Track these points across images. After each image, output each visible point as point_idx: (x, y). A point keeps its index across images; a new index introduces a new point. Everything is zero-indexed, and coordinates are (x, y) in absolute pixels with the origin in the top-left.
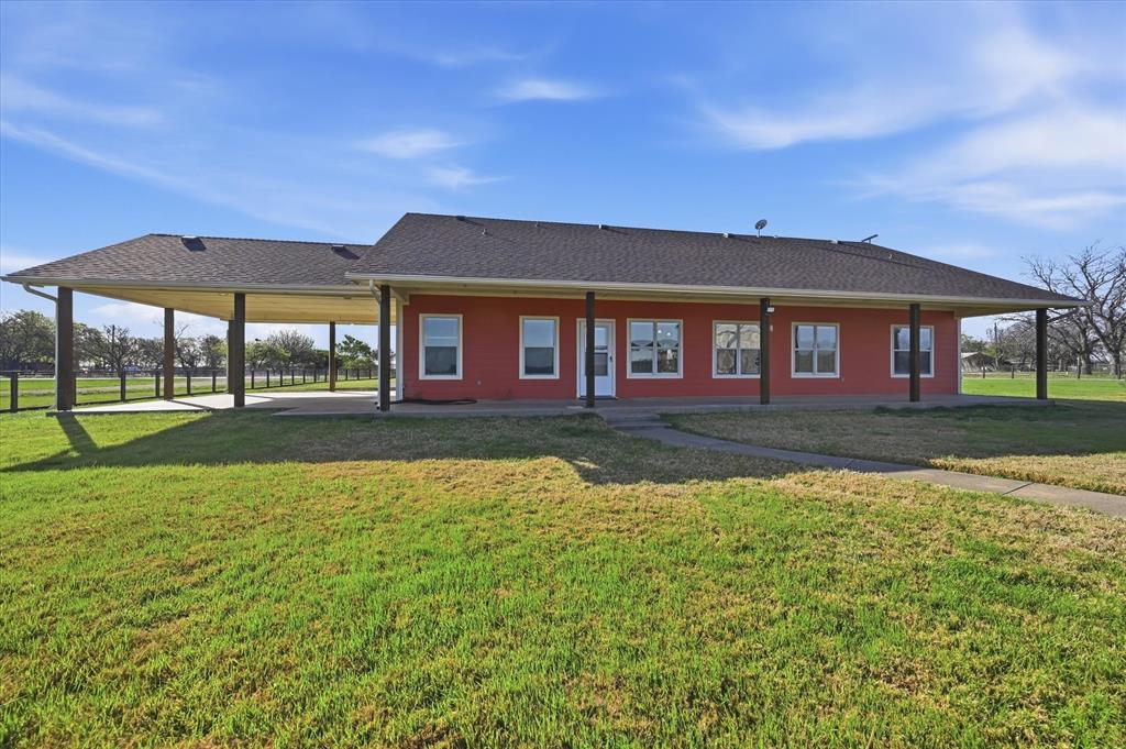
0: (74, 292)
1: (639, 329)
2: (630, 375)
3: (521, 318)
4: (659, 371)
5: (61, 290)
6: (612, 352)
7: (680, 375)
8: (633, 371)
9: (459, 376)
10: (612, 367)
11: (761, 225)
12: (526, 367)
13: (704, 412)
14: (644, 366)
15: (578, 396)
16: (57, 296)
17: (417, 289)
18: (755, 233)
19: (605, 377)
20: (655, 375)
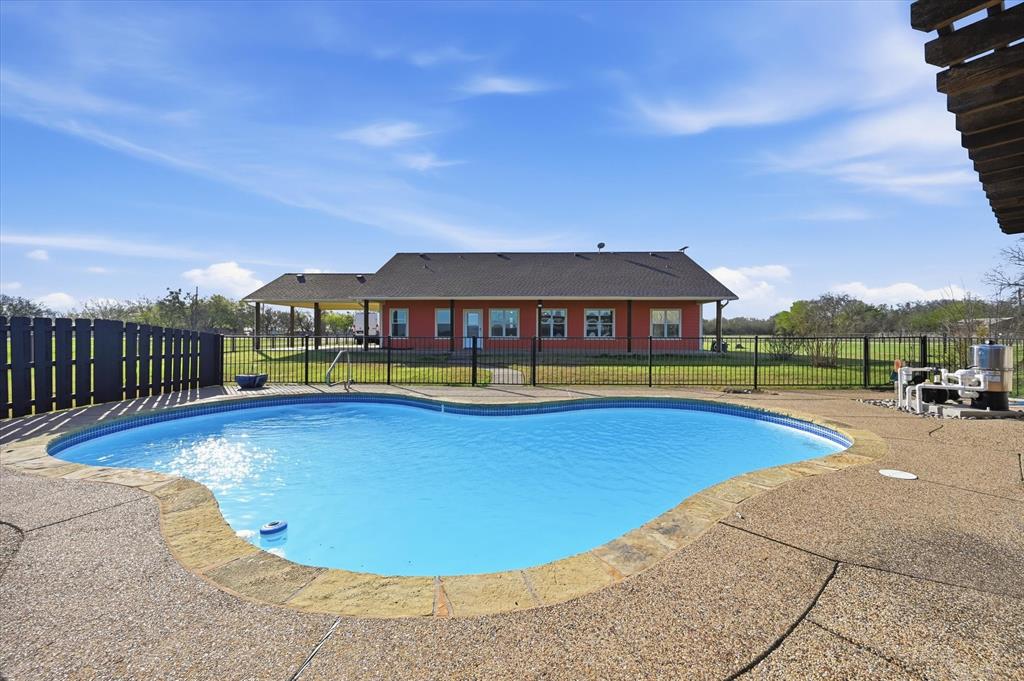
1: (495, 315)
3: (436, 309)
4: (506, 335)
6: (481, 326)
7: (518, 337)
8: (492, 335)
9: (407, 337)
10: (481, 333)
12: (439, 333)
14: (497, 331)
15: (463, 347)
18: (597, 250)
20: (504, 337)
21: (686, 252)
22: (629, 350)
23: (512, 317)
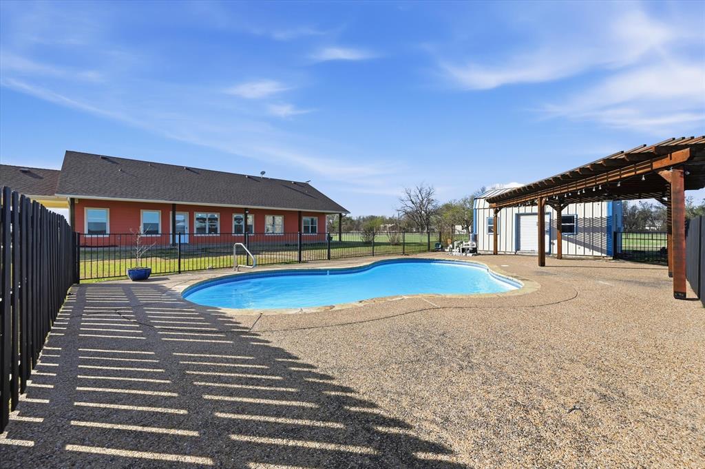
2: (196, 235)
3: (141, 211)
4: (209, 233)
6: (187, 225)
7: (218, 234)
10: (187, 231)
12: (144, 231)
15: (171, 243)
18: (260, 176)
21: (309, 183)
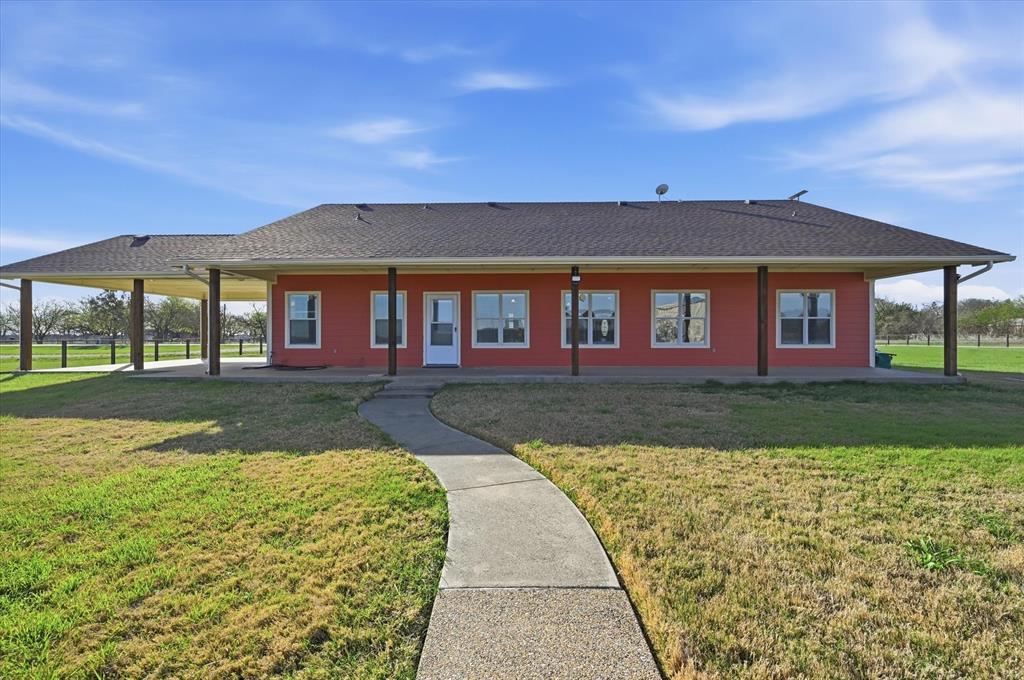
0: (33, 283)
1: (485, 302)
2: (475, 345)
3: (372, 292)
4: (504, 341)
5: (23, 281)
6: (457, 324)
7: (526, 345)
8: (478, 341)
9: (318, 345)
10: (457, 337)
11: (662, 190)
12: (377, 337)
13: (502, 382)
14: (489, 335)
15: (424, 364)
16: (20, 286)
17: (281, 271)
18: (655, 198)
19: (450, 347)
20: (501, 344)
22: (762, 371)
23: (516, 306)
